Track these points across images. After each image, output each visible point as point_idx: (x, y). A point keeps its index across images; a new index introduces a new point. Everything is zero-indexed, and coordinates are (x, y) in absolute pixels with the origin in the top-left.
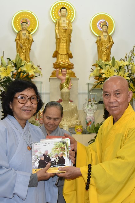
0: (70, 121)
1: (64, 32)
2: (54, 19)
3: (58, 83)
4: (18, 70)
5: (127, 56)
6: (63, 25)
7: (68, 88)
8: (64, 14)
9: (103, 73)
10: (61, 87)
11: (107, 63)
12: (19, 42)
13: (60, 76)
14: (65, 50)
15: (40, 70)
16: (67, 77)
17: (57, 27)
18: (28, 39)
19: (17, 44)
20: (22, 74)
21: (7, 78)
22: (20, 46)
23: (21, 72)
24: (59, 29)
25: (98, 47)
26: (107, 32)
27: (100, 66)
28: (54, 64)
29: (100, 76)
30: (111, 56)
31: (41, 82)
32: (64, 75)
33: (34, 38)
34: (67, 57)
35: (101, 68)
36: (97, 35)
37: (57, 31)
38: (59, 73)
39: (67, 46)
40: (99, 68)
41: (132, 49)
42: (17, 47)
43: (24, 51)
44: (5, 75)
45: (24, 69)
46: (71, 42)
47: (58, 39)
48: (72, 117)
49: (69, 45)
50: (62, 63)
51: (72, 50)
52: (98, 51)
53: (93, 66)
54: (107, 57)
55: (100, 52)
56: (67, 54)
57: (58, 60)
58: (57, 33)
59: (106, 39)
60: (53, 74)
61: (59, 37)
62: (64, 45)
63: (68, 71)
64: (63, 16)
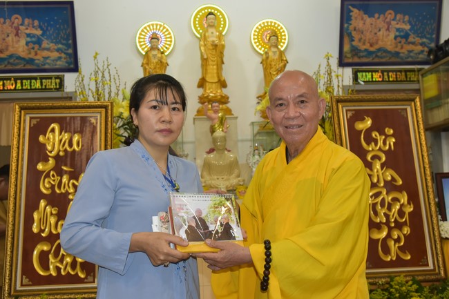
0: (228, 179)
1: (213, 49)
2: (198, 32)
3: (207, 125)
6: (211, 39)
7: (222, 130)
8: (212, 22)
10: (213, 131)
12: (147, 67)
13: (211, 113)
14: (215, 75)
16: (220, 115)
17: (202, 43)
18: (161, 62)
19: (145, 69)
24: (205, 45)
25: (265, 69)
26: (276, 46)
32: (216, 112)
33: (169, 61)
34: (219, 86)
37: (202, 48)
38: (209, 110)
39: (218, 69)
41: (316, 69)
46: (223, 63)
47: (205, 59)
48: (231, 174)
49: (222, 69)
50: (211, 95)
51: (227, 75)
53: (258, 98)
55: (267, 76)
56: (219, 80)
57: (205, 91)
58: (203, 51)
59: (276, 57)
60: (199, 112)
61: (205, 57)
62: (213, 69)
63: (221, 106)
64: (211, 25)
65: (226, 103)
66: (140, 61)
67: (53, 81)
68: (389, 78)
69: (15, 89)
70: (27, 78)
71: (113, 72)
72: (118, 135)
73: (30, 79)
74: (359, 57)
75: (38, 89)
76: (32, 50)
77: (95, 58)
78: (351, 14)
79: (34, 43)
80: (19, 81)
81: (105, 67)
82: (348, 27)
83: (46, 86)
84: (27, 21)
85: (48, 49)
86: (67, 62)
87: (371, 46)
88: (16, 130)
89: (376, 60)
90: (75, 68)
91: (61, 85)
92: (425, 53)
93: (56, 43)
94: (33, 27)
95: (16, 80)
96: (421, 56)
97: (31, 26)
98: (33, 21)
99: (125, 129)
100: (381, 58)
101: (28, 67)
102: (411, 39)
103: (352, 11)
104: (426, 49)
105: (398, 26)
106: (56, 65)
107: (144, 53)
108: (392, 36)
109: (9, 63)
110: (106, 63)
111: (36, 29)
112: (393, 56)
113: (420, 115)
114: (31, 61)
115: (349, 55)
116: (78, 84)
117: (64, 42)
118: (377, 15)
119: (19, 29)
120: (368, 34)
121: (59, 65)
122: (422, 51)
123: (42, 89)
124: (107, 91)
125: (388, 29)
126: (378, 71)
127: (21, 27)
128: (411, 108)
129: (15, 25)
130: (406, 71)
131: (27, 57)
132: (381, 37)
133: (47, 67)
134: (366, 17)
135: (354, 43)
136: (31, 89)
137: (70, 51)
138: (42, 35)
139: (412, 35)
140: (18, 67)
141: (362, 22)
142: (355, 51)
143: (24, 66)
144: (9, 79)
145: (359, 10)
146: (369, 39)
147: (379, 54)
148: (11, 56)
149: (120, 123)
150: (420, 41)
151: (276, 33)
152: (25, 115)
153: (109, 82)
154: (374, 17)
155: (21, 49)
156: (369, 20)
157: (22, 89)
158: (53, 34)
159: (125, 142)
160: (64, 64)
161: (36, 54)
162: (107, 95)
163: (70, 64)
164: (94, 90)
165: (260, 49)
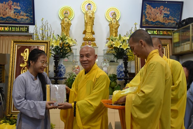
1: (90, 19)
4: (63, 42)
5: (128, 33)
6: (89, 15)
8: (90, 8)
9: (114, 44)
11: (116, 38)
14: (90, 29)
15: (76, 42)
17: (85, 16)
18: (68, 23)
19: (62, 26)
21: (56, 47)
22: (64, 27)
23: (65, 43)
24: (87, 17)
25: (110, 28)
26: (115, 19)
27: (112, 40)
28: (84, 38)
29: (112, 46)
31: (76, 49)
32: (90, 45)
33: (72, 22)
34: (91, 34)
36: (110, 21)
37: (85, 18)
38: (87, 44)
39: (91, 27)
40: (111, 41)
41: (131, 29)
42: (62, 28)
43: (66, 30)
44: (56, 45)
45: (67, 41)
49: (93, 27)
50: (88, 37)
51: (95, 30)
52: (110, 30)
53: (107, 39)
54: (115, 34)
55: (111, 31)
56: (92, 32)
57: (86, 36)
58: (86, 19)
59: (115, 23)
60: (83, 44)
61: (87, 22)
62: (89, 27)
63: (92, 42)
64: (89, 9)
65: (94, 41)
66: (60, 22)
67: (24, 28)
68: (160, 33)
69: (9, 31)
70: (14, 27)
71: (49, 26)
73: (15, 27)
74: (149, 24)
75: (18, 31)
76: (16, 15)
77: (42, 20)
78: (146, 7)
79: (17, 12)
80: (10, 28)
81: (46, 24)
82: (145, 12)
83: (21, 30)
84: (14, 3)
85: (23, 15)
86: (30, 21)
87: (154, 20)
88: (12, 51)
89: (155, 26)
90: (33, 24)
91: (28, 30)
92: (175, 24)
93: (26, 13)
94: (17, 6)
96: (173, 25)
97: (16, 5)
98: (17, 3)
99: (54, 51)
100: (157, 25)
101: (15, 22)
102: (170, 18)
103: (147, 6)
104: (176, 22)
105: (165, 12)
106: (26, 22)
107: (62, 19)
108: (162, 16)
109: (7, 20)
110: (46, 22)
111: (18, 7)
112: (162, 24)
113: (168, 51)
114: (16, 20)
115: (144, 23)
116: (35, 31)
117: (29, 12)
118: (156, 8)
119: (11, 7)
120: (153, 15)
121: (27, 22)
122: (174, 23)
123: (20, 31)
124: (46, 34)
125: (161, 13)
126: (156, 30)
127: (12, 6)
128: (165, 49)
130: (167, 31)
131: (14, 18)
132: (158, 17)
133: (22, 22)
134: (152, 8)
135: (147, 19)
136: (15, 31)
137: (32, 16)
138: (21, 9)
139: (170, 16)
140: (10, 22)
141: (150, 10)
142: (147, 22)
143: (13, 21)
144: (6, 27)
145: (150, 5)
146: (153, 17)
147: (157, 23)
148: (8, 17)
150: (173, 19)
151: (115, 13)
152: (15, 45)
153: (47, 30)
154: (155, 8)
155: (12, 15)
156: (153, 10)
157: (12, 31)
158: (25, 9)
159: (54, 57)
160: (29, 21)
161: (18, 17)
162: (46, 36)
163: (31, 21)
164: (41, 33)
165: (109, 19)
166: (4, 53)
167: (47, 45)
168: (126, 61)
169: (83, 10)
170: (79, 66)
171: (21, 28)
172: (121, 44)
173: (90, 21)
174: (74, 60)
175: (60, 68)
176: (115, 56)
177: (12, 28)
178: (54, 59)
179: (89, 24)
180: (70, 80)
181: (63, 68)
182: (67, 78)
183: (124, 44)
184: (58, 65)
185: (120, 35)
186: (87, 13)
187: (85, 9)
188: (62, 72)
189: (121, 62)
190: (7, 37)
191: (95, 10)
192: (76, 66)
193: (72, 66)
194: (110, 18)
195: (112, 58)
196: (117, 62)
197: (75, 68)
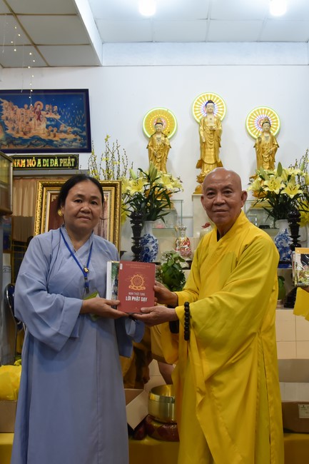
1: (211, 134)
2: (198, 117)
4: (151, 184)
5: (298, 164)
6: (209, 125)
8: (211, 109)
9: (266, 186)
12: (152, 149)
14: (213, 157)
15: (181, 184)
17: (201, 128)
18: (164, 145)
19: (150, 151)
20: (157, 189)
21: (137, 195)
22: (154, 154)
23: (156, 186)
25: (258, 153)
26: (268, 132)
27: (261, 177)
28: (198, 177)
29: (262, 190)
30: (276, 164)
31: (182, 201)
35: (263, 179)
36: (256, 137)
37: (202, 133)
39: (215, 152)
40: (260, 179)
41: (304, 154)
42: (150, 156)
43: (159, 160)
44: (136, 190)
45: (161, 182)
46: (220, 146)
47: (203, 143)
49: (218, 152)
52: (257, 157)
53: (250, 178)
54: (270, 165)
55: (260, 159)
56: (216, 162)
57: (203, 171)
58: (202, 135)
59: (268, 142)
60: (196, 190)
61: (204, 141)
62: (211, 152)
64: (211, 112)
66: (145, 143)
67: (69, 160)
69: (36, 167)
70: (46, 158)
71: (122, 153)
72: (125, 210)
73: (50, 158)
75: (56, 167)
76: (51, 133)
77: (106, 140)
79: (53, 126)
80: (39, 160)
81: (115, 148)
83: (62, 164)
84: (47, 107)
85: (65, 132)
86: (81, 143)
90: (87, 148)
91: (76, 163)
93: (72, 126)
94: (53, 112)
95: (37, 158)
97: (51, 111)
98: (53, 106)
99: (132, 205)
101: (48, 147)
106: (71, 146)
107: (149, 136)
109: (31, 144)
110: (116, 145)
111: (56, 114)
114: (51, 142)
116: (91, 163)
117: (79, 125)
119: (41, 114)
121: (75, 146)
123: (59, 167)
124: (116, 170)
127: (42, 112)
129: (37, 110)
131: (46, 138)
133: (64, 147)
136: (49, 167)
137: (84, 134)
138: (61, 119)
140: (39, 147)
143: (44, 146)
144: (31, 158)
148: (33, 138)
149: (127, 199)
151: (268, 120)
152: (46, 192)
153: (118, 162)
155: (42, 132)
157: (42, 167)
158: (70, 118)
159: (131, 217)
160: (79, 145)
161: (55, 136)
162: (116, 174)
163: (84, 145)
164: (105, 169)
165: (254, 134)
166: (25, 215)
167: (116, 190)
168: (294, 222)
169: (195, 117)
170: (188, 239)
171: (61, 160)
172: (283, 186)
173: (212, 138)
174: (178, 224)
175: (146, 241)
176: (270, 214)
177: (44, 160)
178: (132, 222)
179: (209, 146)
180: (168, 268)
181: (153, 242)
182: (162, 264)
183: (290, 184)
184: (142, 236)
185: (280, 164)
186: (204, 121)
187: (200, 114)
188: (150, 250)
189: (284, 227)
190: (33, 180)
191: (222, 115)
192: (182, 239)
193: (173, 239)
194: (257, 132)
195: (264, 220)
196: (275, 228)
197: (180, 243)
